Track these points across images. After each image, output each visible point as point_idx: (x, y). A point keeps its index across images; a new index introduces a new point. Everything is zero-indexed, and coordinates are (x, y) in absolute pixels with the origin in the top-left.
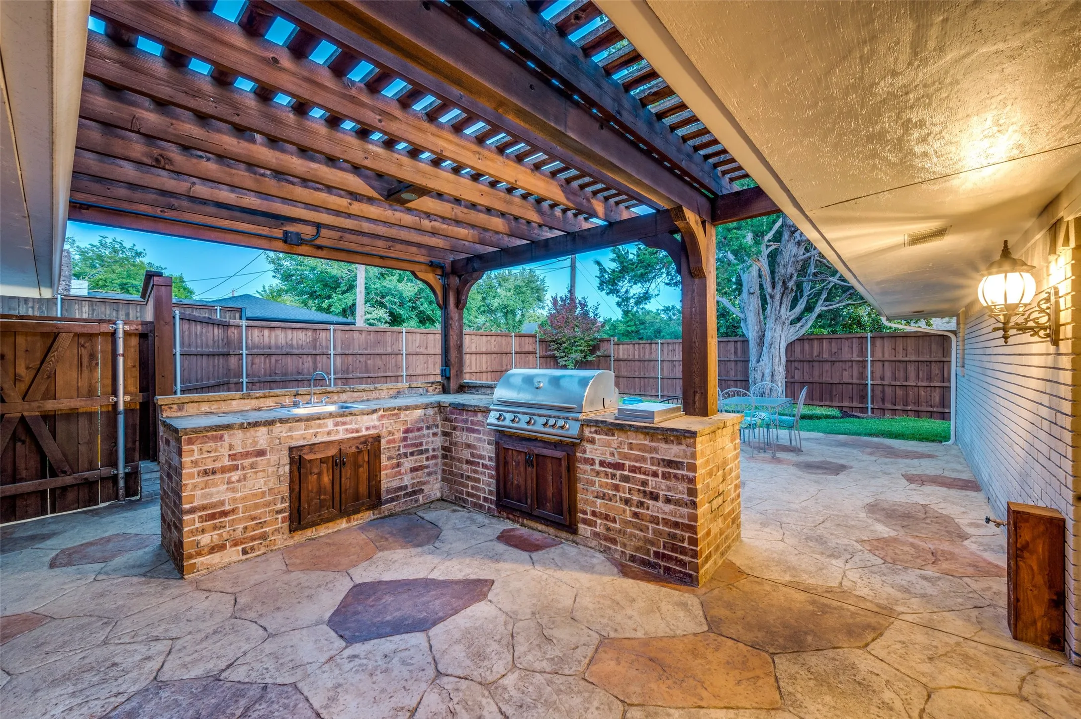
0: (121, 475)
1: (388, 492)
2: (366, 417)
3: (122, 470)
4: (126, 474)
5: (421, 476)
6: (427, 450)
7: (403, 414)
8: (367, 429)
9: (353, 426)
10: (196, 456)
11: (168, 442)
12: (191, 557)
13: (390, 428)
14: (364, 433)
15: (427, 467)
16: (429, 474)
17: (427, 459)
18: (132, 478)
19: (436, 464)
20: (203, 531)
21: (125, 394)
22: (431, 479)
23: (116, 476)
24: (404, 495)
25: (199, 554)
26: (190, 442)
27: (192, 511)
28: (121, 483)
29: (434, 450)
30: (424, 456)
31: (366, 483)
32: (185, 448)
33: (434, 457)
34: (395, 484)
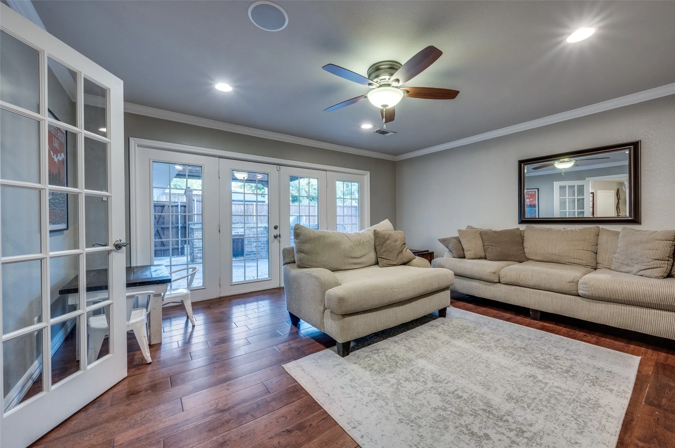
0: (180, 248)
1: (248, 252)
2: (240, 229)
3: (180, 247)
4: (181, 248)
5: (259, 249)
6: (261, 241)
7: (252, 229)
8: (241, 232)
9: (237, 231)
10: (197, 235)
11: (191, 233)
12: (196, 259)
13: (248, 233)
14: (240, 233)
15: (261, 246)
16: (262, 249)
17: (261, 244)
18: (183, 248)
19: (264, 246)
20: (198, 253)
21: (181, 224)
22: (263, 250)
23: (178, 248)
24: (253, 254)
25: (197, 259)
26: (195, 231)
27: (196, 248)
28: (180, 250)
29: (263, 241)
30: (260, 243)
31: (240, 248)
32: (194, 232)
33: (264, 244)
34: (250, 250)
